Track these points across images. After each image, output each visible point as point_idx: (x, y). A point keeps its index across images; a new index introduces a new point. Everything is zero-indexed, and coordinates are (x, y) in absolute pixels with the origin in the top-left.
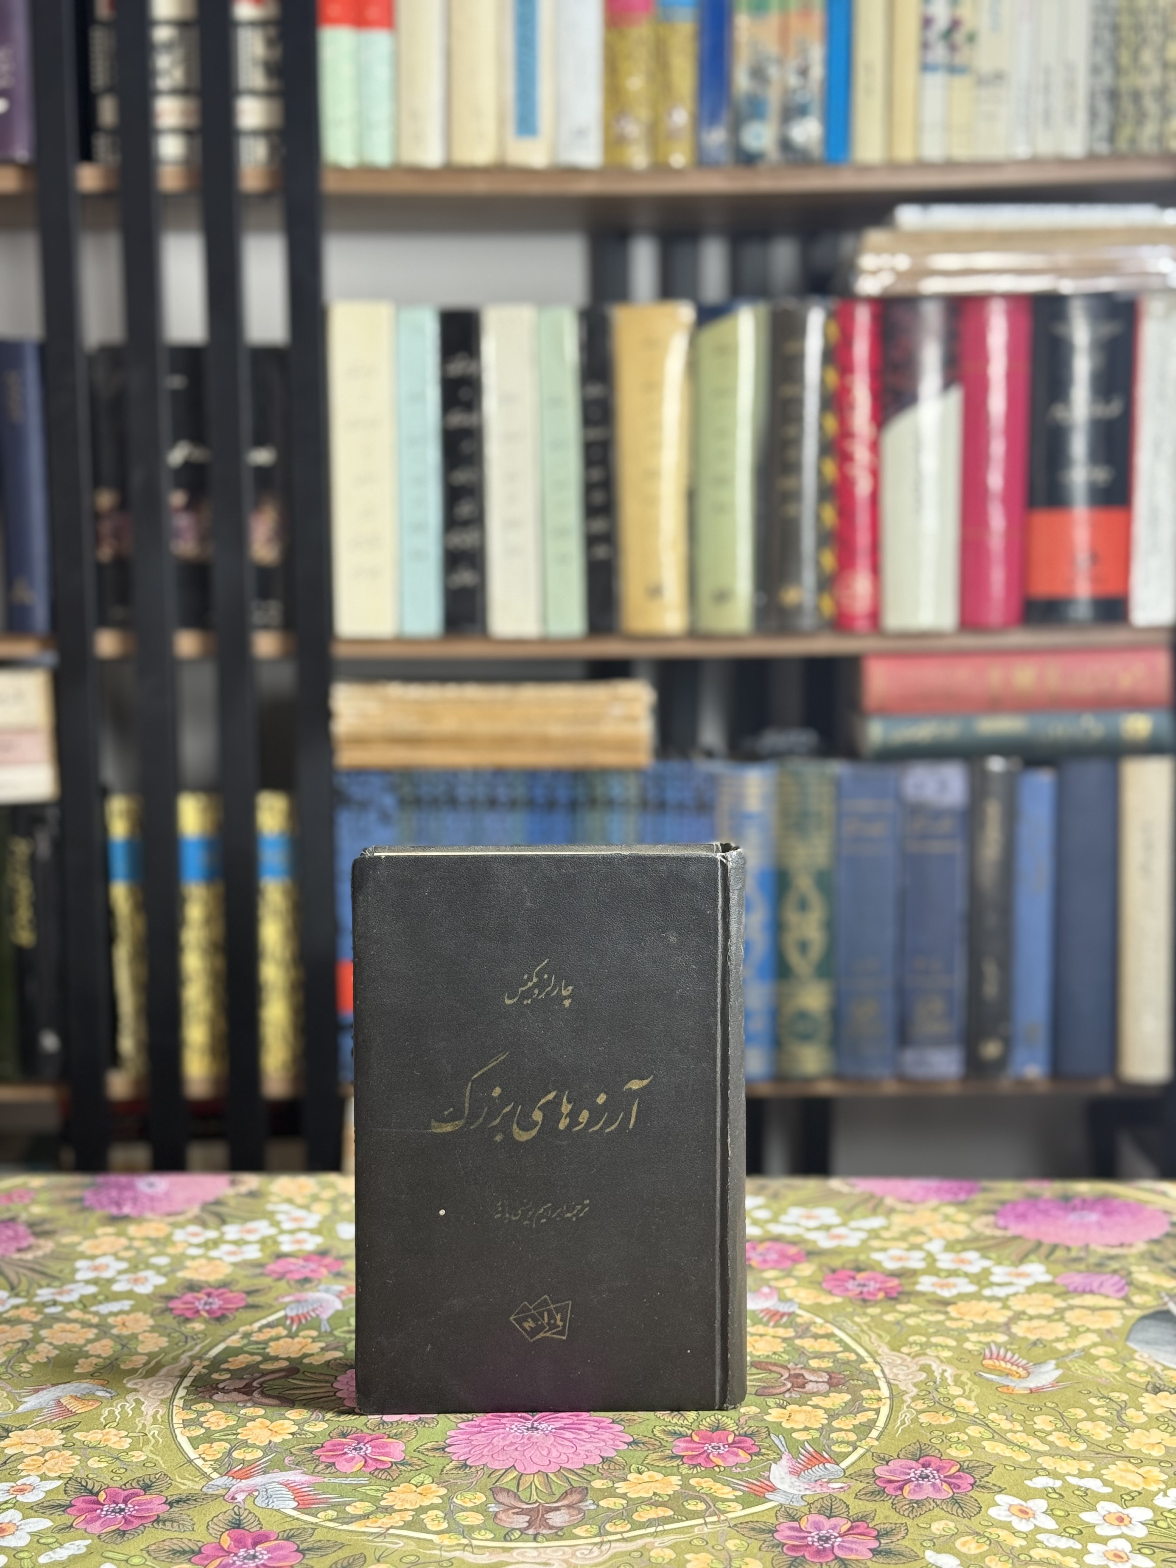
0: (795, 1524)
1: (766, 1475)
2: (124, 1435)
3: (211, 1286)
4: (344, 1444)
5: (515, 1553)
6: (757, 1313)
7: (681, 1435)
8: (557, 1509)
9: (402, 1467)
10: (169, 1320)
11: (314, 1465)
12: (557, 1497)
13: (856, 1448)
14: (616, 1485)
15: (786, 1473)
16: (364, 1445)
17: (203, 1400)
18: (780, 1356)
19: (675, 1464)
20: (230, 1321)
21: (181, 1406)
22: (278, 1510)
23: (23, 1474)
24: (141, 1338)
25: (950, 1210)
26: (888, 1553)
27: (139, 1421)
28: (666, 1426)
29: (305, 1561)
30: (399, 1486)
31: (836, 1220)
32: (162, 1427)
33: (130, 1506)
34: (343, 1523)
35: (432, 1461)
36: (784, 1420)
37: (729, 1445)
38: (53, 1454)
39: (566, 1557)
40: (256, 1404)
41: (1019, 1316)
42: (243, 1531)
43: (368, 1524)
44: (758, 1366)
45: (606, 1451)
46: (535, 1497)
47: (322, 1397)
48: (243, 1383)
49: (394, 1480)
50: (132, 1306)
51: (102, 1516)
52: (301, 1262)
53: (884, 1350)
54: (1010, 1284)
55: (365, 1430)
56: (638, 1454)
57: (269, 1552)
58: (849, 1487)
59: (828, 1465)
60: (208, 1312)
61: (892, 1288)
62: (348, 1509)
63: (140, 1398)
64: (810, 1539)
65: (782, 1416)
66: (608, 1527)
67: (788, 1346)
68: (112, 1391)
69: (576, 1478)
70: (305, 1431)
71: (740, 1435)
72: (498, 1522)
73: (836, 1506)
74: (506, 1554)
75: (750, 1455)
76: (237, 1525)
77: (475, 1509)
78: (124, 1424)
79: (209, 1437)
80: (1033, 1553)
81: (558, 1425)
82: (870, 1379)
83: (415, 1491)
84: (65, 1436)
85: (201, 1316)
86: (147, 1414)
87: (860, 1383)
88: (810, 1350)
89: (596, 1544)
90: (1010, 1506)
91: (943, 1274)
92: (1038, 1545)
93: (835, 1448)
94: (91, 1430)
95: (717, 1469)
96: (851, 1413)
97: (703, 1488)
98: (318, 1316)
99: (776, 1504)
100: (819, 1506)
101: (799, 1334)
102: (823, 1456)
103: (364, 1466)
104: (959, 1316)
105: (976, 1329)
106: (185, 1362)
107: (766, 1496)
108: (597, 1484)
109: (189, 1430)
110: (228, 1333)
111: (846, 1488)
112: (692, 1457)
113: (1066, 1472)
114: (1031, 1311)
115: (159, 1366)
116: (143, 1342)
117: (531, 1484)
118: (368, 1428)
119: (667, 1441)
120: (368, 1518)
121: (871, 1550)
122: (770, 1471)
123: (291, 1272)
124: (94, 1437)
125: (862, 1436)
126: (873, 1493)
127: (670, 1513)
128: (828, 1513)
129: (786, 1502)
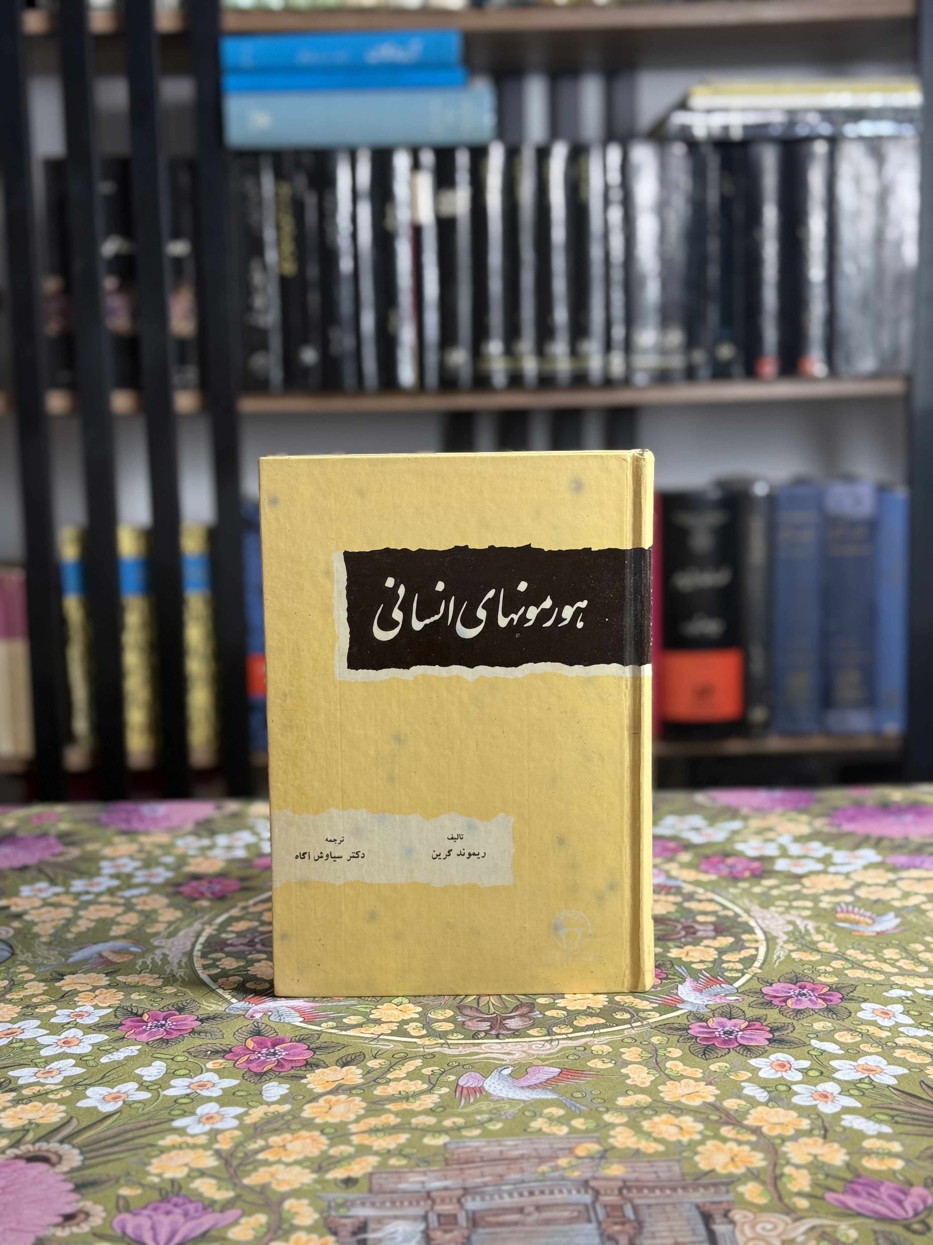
0: (704, 1024)
1: (675, 992)
2: (156, 977)
3: (210, 877)
5: (483, 1046)
8: (512, 1017)
10: (179, 900)
12: (510, 1010)
13: (744, 974)
14: (556, 1001)
15: (691, 991)
17: (217, 951)
18: (673, 915)
20: (230, 900)
21: (199, 956)
22: (289, 1024)
23: (78, 1004)
24: (160, 911)
25: (793, 815)
26: (781, 1041)
27: (167, 967)
29: (316, 1056)
30: (382, 1005)
31: (704, 824)
32: (186, 969)
33: (169, 1022)
34: (341, 1030)
36: (683, 956)
38: (101, 991)
39: (524, 1049)
40: (259, 952)
41: (859, 885)
42: (263, 1037)
43: (362, 1031)
44: (657, 921)
46: (492, 1010)
48: (246, 940)
49: (378, 1001)
50: (149, 891)
51: (148, 1030)
53: (755, 909)
54: (848, 864)
57: (285, 1050)
58: (743, 999)
59: (723, 985)
60: (211, 894)
61: (755, 869)
62: (345, 1020)
63: (166, 952)
64: (717, 1033)
65: (682, 953)
66: (554, 1029)
67: (679, 907)
68: (143, 948)
69: (523, 997)
72: (466, 1027)
73: (735, 1011)
74: (476, 1047)
75: (660, 979)
77: (447, 1020)
78: (155, 970)
79: (225, 975)
80: (897, 1041)
82: (747, 928)
83: (397, 1009)
84: (108, 978)
85: (206, 896)
86: (173, 962)
87: (740, 930)
88: (696, 910)
89: (547, 1041)
90: (874, 1010)
91: (794, 858)
92: (901, 1035)
93: (727, 974)
94: (130, 974)
96: (735, 950)
97: (626, 1003)
99: (686, 1011)
100: (721, 1012)
101: (686, 900)
102: (718, 979)
104: (812, 885)
105: (827, 893)
106: (198, 927)
107: (679, 1006)
108: (541, 1000)
109: (208, 970)
110: (229, 908)
111: (741, 1000)
113: (914, 986)
114: (869, 881)
115: (178, 930)
116: (163, 914)
117: (488, 1002)
120: (362, 1027)
121: (767, 1039)
122: (677, 989)
124: (132, 979)
125: (747, 966)
126: (762, 1004)
127: (603, 1021)
128: (728, 1016)
129: (695, 1010)
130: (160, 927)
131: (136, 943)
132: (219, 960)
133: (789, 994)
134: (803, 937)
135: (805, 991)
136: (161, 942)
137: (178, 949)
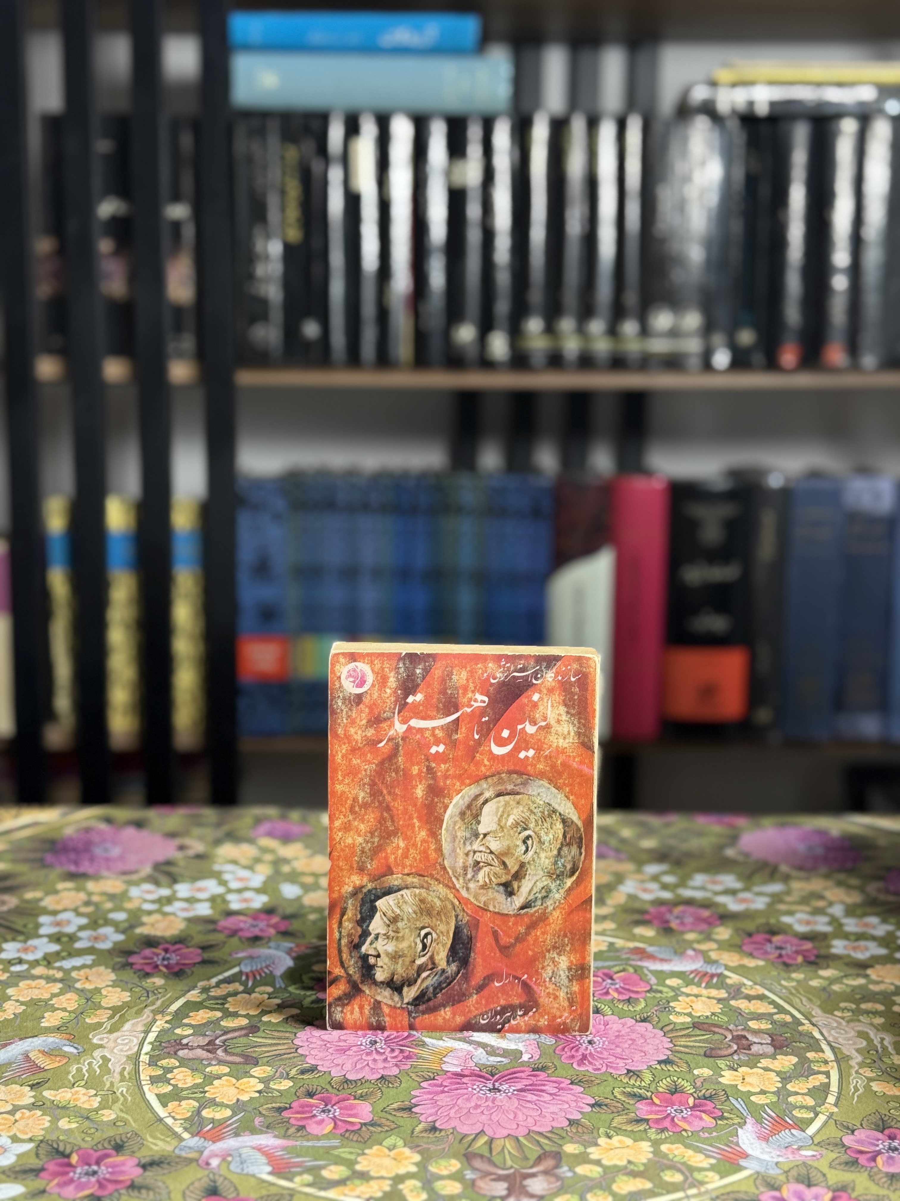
0: (776, 1194)
1: (735, 1141)
2: (92, 1094)
3: (167, 942)
4: (311, 1106)
6: (688, 973)
7: (641, 1098)
8: (533, 1175)
9: (371, 1128)
10: (128, 975)
11: (285, 1128)
12: (531, 1162)
13: (818, 1115)
14: (589, 1150)
15: (754, 1139)
16: (332, 1107)
17: (169, 1055)
18: (718, 1017)
19: (642, 1128)
20: (188, 977)
21: (147, 1062)
22: (253, 1176)
24: (104, 992)
25: (842, 876)
27: (107, 1079)
28: (625, 1088)
30: (371, 1148)
31: (738, 885)
32: (130, 1084)
33: (103, 1168)
34: (321, 1190)
35: (401, 1122)
36: (739, 1083)
37: (690, 1108)
38: (23, 1113)
40: (221, 1062)
43: (346, 1192)
44: (701, 1028)
45: (571, 1113)
46: (509, 1163)
47: (285, 1054)
48: (207, 1040)
49: (365, 1142)
50: (93, 960)
51: (75, 1179)
52: (250, 921)
53: (816, 1012)
55: (330, 1089)
56: (603, 1117)
58: (822, 1155)
59: (793, 1131)
60: (166, 967)
61: (807, 951)
62: (325, 1173)
63: (106, 1054)
65: (736, 1078)
67: (724, 1007)
68: (79, 1047)
69: (546, 1141)
70: (271, 1088)
71: (699, 1098)
72: (477, 1190)
73: (813, 1174)
75: (714, 1118)
76: (213, 1191)
77: (452, 1177)
78: (92, 1082)
79: (177, 1095)
81: (520, 1086)
82: (812, 1041)
83: (389, 1156)
85: (160, 970)
86: (114, 1071)
87: (803, 1045)
88: (747, 1011)
91: (852, 938)
93: (796, 1113)
94: (60, 1088)
95: (684, 1133)
96: (802, 1076)
97: (675, 1156)
98: (271, 972)
100: (796, 1174)
101: (731, 996)
102: (786, 1122)
103: (334, 1128)
104: (879, 979)
106: (148, 1016)
107: (742, 1163)
108: (570, 1148)
109: (157, 1087)
110: (187, 989)
111: (819, 1157)
112: (657, 1121)
115: (123, 1020)
116: (107, 996)
117: (503, 1148)
118: (333, 1087)
119: (629, 1103)
120: (345, 1184)
122: (737, 1136)
123: (241, 930)
124: (63, 1096)
125: (819, 1101)
126: (847, 1163)
127: (648, 1185)
128: (806, 1183)
129: (762, 1170)
130: (102, 1016)
131: (72, 1039)
132: (170, 1070)
133: (878, 1148)
134: (880, 1059)
135: (896, 1144)
136: (101, 1039)
137: (121, 1050)
